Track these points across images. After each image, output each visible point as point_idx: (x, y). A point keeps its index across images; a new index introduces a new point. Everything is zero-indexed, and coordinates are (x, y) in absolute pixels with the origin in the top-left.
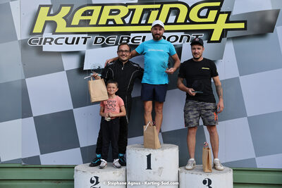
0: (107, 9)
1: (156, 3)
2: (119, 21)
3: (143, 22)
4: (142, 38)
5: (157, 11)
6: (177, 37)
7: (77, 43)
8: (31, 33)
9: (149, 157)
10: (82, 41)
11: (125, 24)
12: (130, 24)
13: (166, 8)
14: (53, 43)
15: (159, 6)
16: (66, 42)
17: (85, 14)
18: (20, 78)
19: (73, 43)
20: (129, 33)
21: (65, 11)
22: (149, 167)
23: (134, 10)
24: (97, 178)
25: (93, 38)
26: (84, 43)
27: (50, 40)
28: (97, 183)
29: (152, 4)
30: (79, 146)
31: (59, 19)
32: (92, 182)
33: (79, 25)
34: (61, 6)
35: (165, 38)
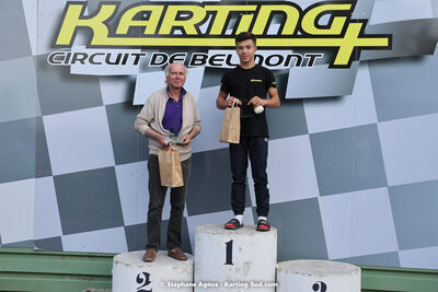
1: (250, 4)
2: (191, 30)
3: (229, 32)
4: (225, 58)
5: (251, 16)
6: (281, 58)
7: (124, 63)
8: (53, 45)
9: (229, 245)
10: (131, 59)
11: (200, 35)
12: (207, 35)
13: (266, 11)
14: (87, 61)
15: (254, 8)
16: (107, 61)
18: (34, 116)
19: (117, 63)
20: (206, 49)
21: (107, 11)
22: (229, 261)
23: (214, 13)
24: (147, 275)
25: (149, 56)
26: (136, 63)
27: (82, 57)
28: (148, 282)
29: (244, 4)
30: (123, 225)
31: (97, 24)
32: (139, 281)
33: (128, 35)
34: (101, 4)
35: (261, 58)
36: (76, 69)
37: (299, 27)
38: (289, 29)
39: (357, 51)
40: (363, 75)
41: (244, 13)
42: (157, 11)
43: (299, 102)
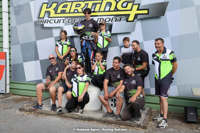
1: (99, 0)
3: (92, 10)
5: (100, 4)
17: (64, 7)
23: (88, 4)
29: (97, 0)
33: (61, 13)
35: (103, 19)
36: (46, 25)
37: (116, 7)
38: (113, 8)
39: (136, 15)
40: (138, 24)
41: (98, 3)
42: (69, 4)
43: (116, 34)
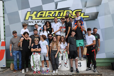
0: (48, 12)
1: (62, 10)
2: (51, 16)
3: (59, 16)
5: (63, 13)
8: (25, 20)
10: (40, 22)
11: (53, 17)
12: (55, 16)
13: (65, 11)
14: (31, 22)
15: (63, 11)
16: (36, 22)
17: (41, 14)
21: (35, 13)
23: (56, 12)
25: (43, 21)
29: (61, 10)
31: (33, 15)
32: (45, 64)
33: (39, 17)
34: (34, 11)
